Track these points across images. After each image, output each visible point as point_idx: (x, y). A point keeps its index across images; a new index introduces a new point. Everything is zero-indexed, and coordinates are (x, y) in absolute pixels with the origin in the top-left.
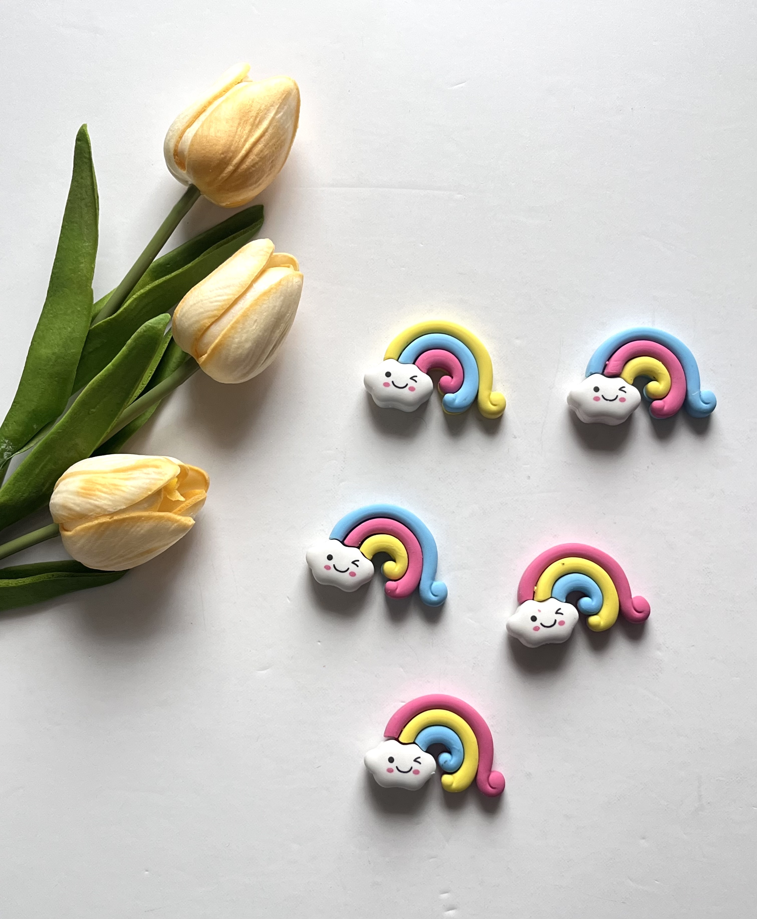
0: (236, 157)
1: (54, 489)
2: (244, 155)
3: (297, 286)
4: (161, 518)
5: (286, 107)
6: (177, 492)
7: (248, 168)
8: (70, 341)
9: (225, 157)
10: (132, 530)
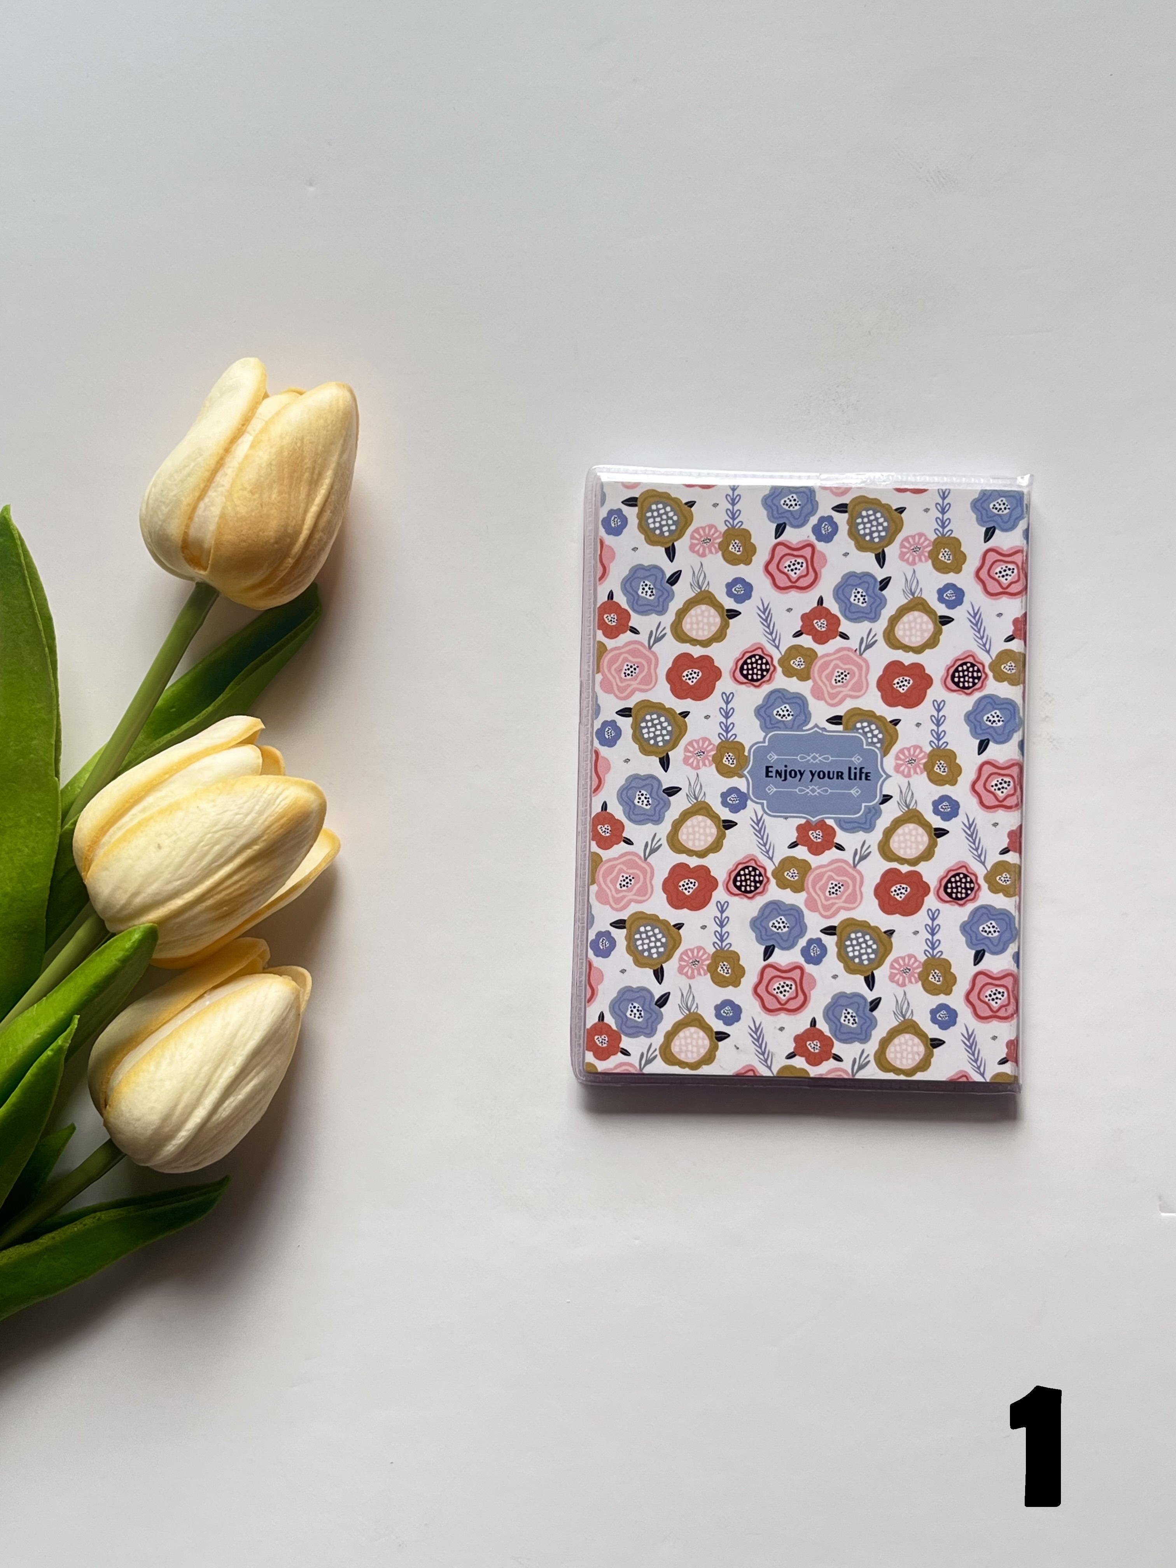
2: (307, 535)
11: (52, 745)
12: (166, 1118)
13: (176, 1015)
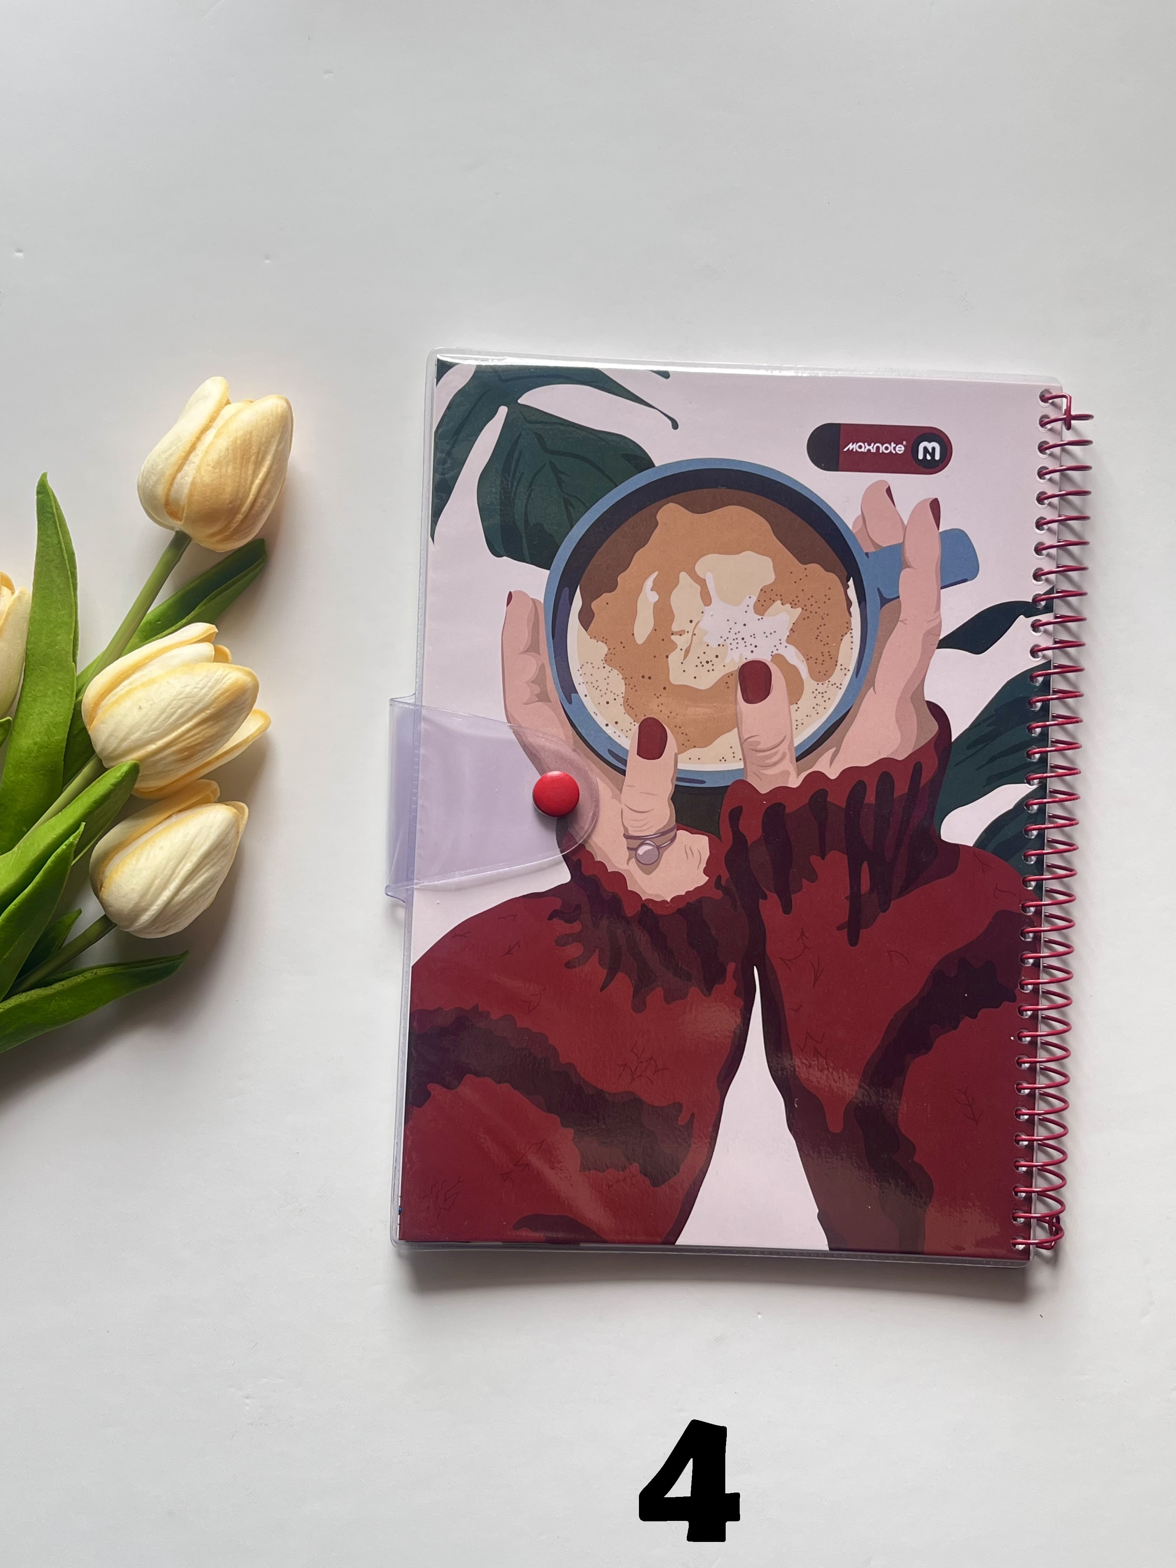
11: (71, 639)
12: (143, 895)
13: (152, 828)
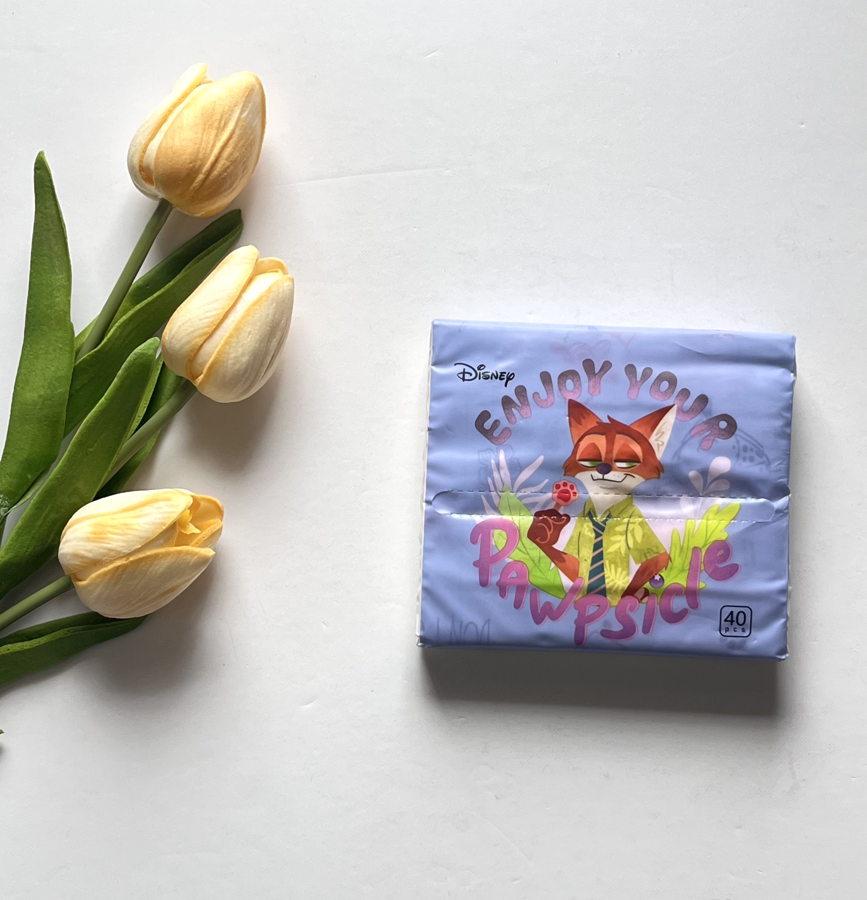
0: (205, 164)
1: (61, 539)
2: (213, 161)
3: (288, 290)
4: (179, 552)
5: (250, 105)
6: (191, 524)
7: (220, 174)
8: (56, 381)
9: (194, 166)
10: (151, 569)
11: (69, 301)
